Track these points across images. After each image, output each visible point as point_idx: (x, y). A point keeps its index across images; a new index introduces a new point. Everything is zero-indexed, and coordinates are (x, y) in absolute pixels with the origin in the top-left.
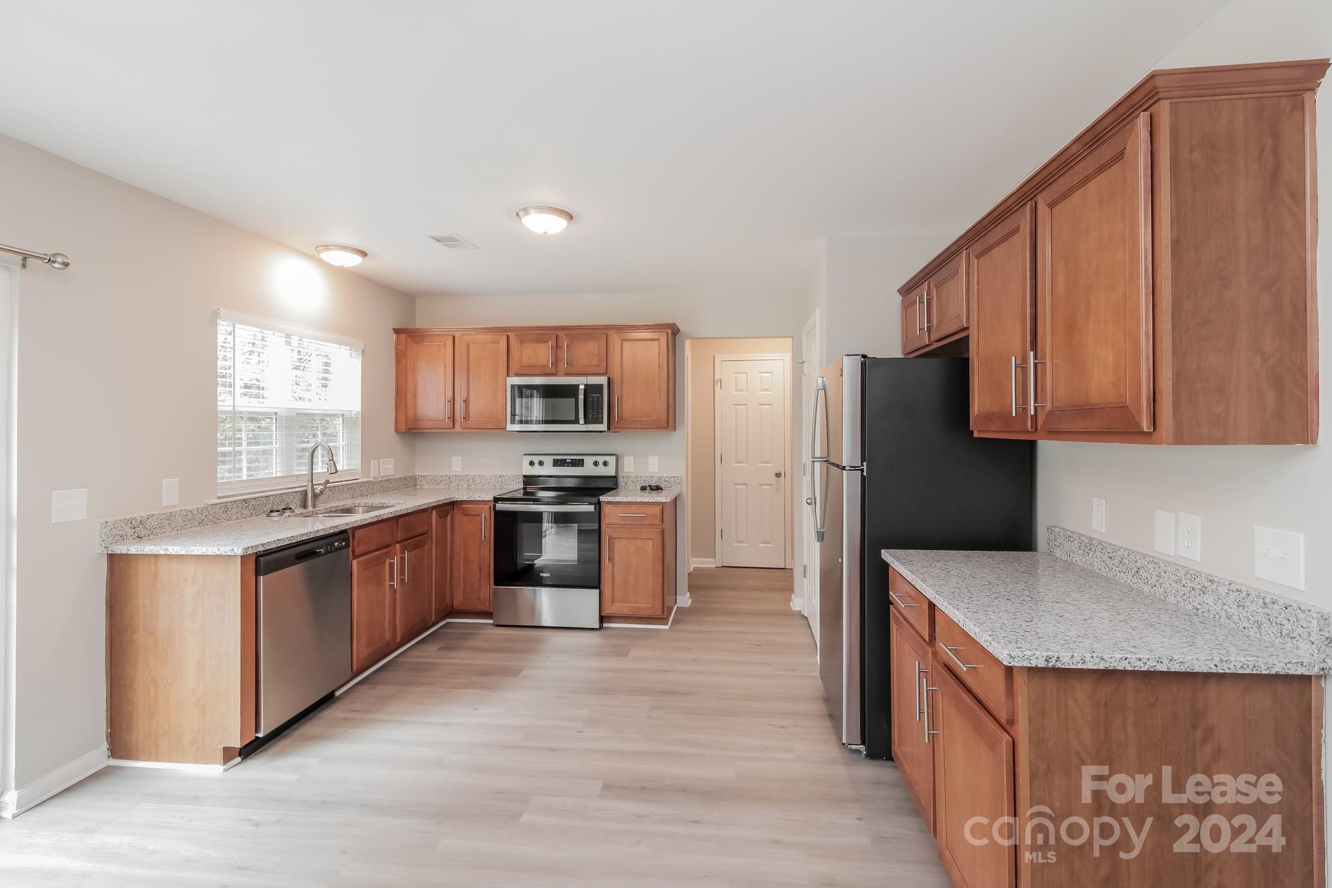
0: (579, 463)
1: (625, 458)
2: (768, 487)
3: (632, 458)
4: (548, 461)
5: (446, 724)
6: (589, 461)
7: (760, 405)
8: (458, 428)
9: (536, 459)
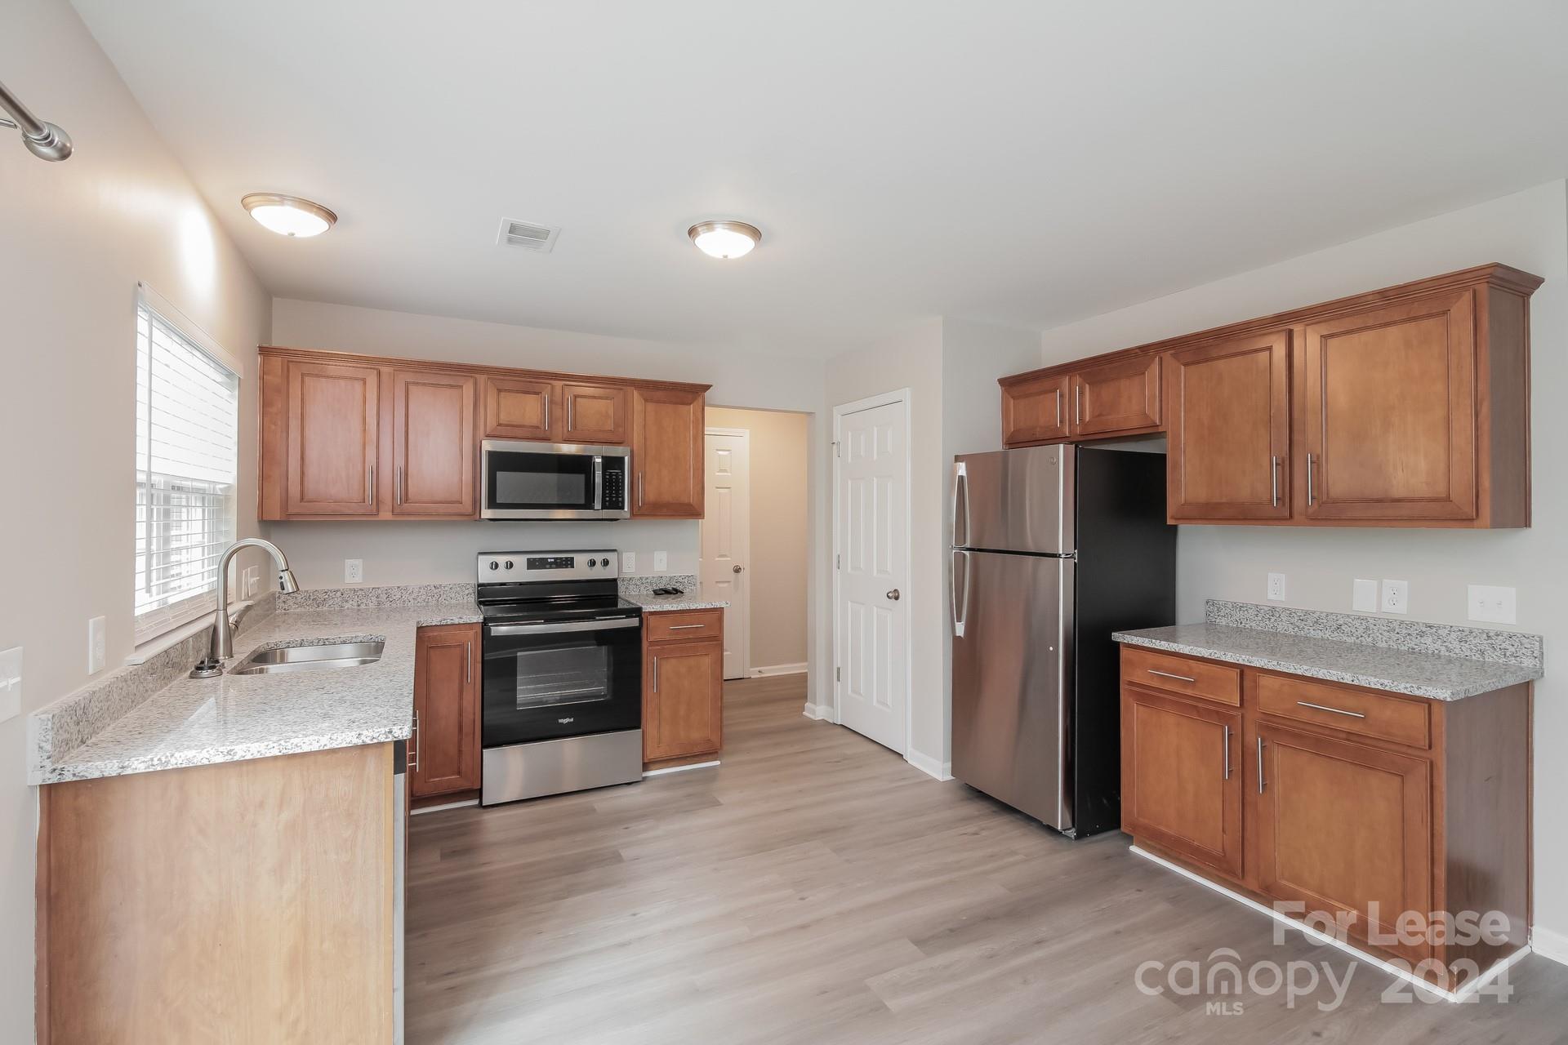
0: (568, 563)
1: (624, 554)
2: (726, 585)
3: (632, 555)
4: (520, 561)
5: (623, 945)
6: (581, 560)
7: (717, 488)
8: (386, 515)
9: (502, 560)
